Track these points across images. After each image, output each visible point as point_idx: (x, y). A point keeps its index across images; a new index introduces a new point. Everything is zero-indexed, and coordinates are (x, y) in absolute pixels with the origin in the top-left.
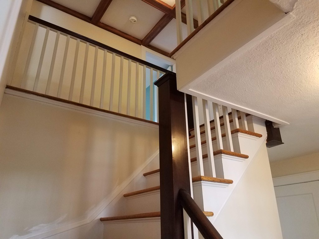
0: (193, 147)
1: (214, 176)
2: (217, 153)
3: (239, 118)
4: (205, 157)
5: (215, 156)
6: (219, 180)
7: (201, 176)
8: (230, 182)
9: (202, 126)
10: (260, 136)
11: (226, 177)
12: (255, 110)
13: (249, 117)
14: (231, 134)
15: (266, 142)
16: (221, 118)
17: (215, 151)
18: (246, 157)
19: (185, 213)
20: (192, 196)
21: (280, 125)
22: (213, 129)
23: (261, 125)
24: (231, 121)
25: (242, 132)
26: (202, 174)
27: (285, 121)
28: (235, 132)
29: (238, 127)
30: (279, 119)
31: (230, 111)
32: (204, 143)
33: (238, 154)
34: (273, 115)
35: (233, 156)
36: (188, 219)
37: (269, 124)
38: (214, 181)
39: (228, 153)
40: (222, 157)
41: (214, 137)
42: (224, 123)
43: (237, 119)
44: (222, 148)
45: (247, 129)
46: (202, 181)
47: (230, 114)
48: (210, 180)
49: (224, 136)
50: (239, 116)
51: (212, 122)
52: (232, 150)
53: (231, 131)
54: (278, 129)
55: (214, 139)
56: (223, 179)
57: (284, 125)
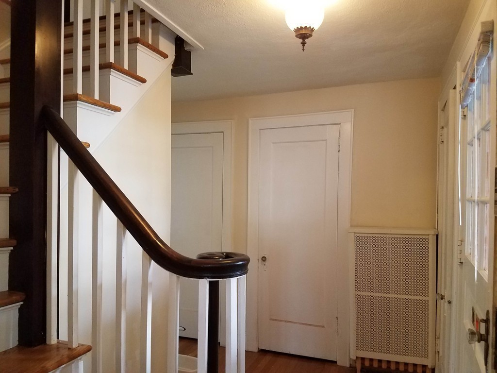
0: (70, 52)
1: (97, 97)
2: (105, 66)
3: (143, 23)
4: (87, 69)
5: (101, 70)
6: (102, 103)
7: (78, 94)
8: (117, 109)
9: (86, 22)
10: (165, 56)
11: (113, 102)
12: (165, 15)
13: (156, 24)
14: (128, 43)
15: (171, 67)
16: (117, 15)
17: (102, 63)
18: (143, 81)
19: (50, 137)
20: (62, 116)
21: (193, 47)
22: (103, 30)
23: (170, 42)
24: (131, 25)
25: (143, 44)
26: (80, 91)
27: (200, 43)
28: (133, 41)
29: (139, 35)
30: (192, 37)
31: (131, 8)
32: (87, 49)
33: (132, 74)
34: (185, 30)
35: (126, 76)
36: (55, 145)
37: (179, 43)
38: (95, 103)
39: (121, 69)
40: (112, 73)
41: (104, 42)
42: (119, 25)
43: (139, 23)
44: (112, 60)
45: (150, 42)
46: (78, 101)
47: (130, 13)
48: (90, 101)
49: (117, 44)
50: (143, 19)
51: (103, 18)
52: (126, 67)
53: (128, 39)
54: (190, 52)
55: (103, 46)
56: (108, 103)
57: (198, 49)
